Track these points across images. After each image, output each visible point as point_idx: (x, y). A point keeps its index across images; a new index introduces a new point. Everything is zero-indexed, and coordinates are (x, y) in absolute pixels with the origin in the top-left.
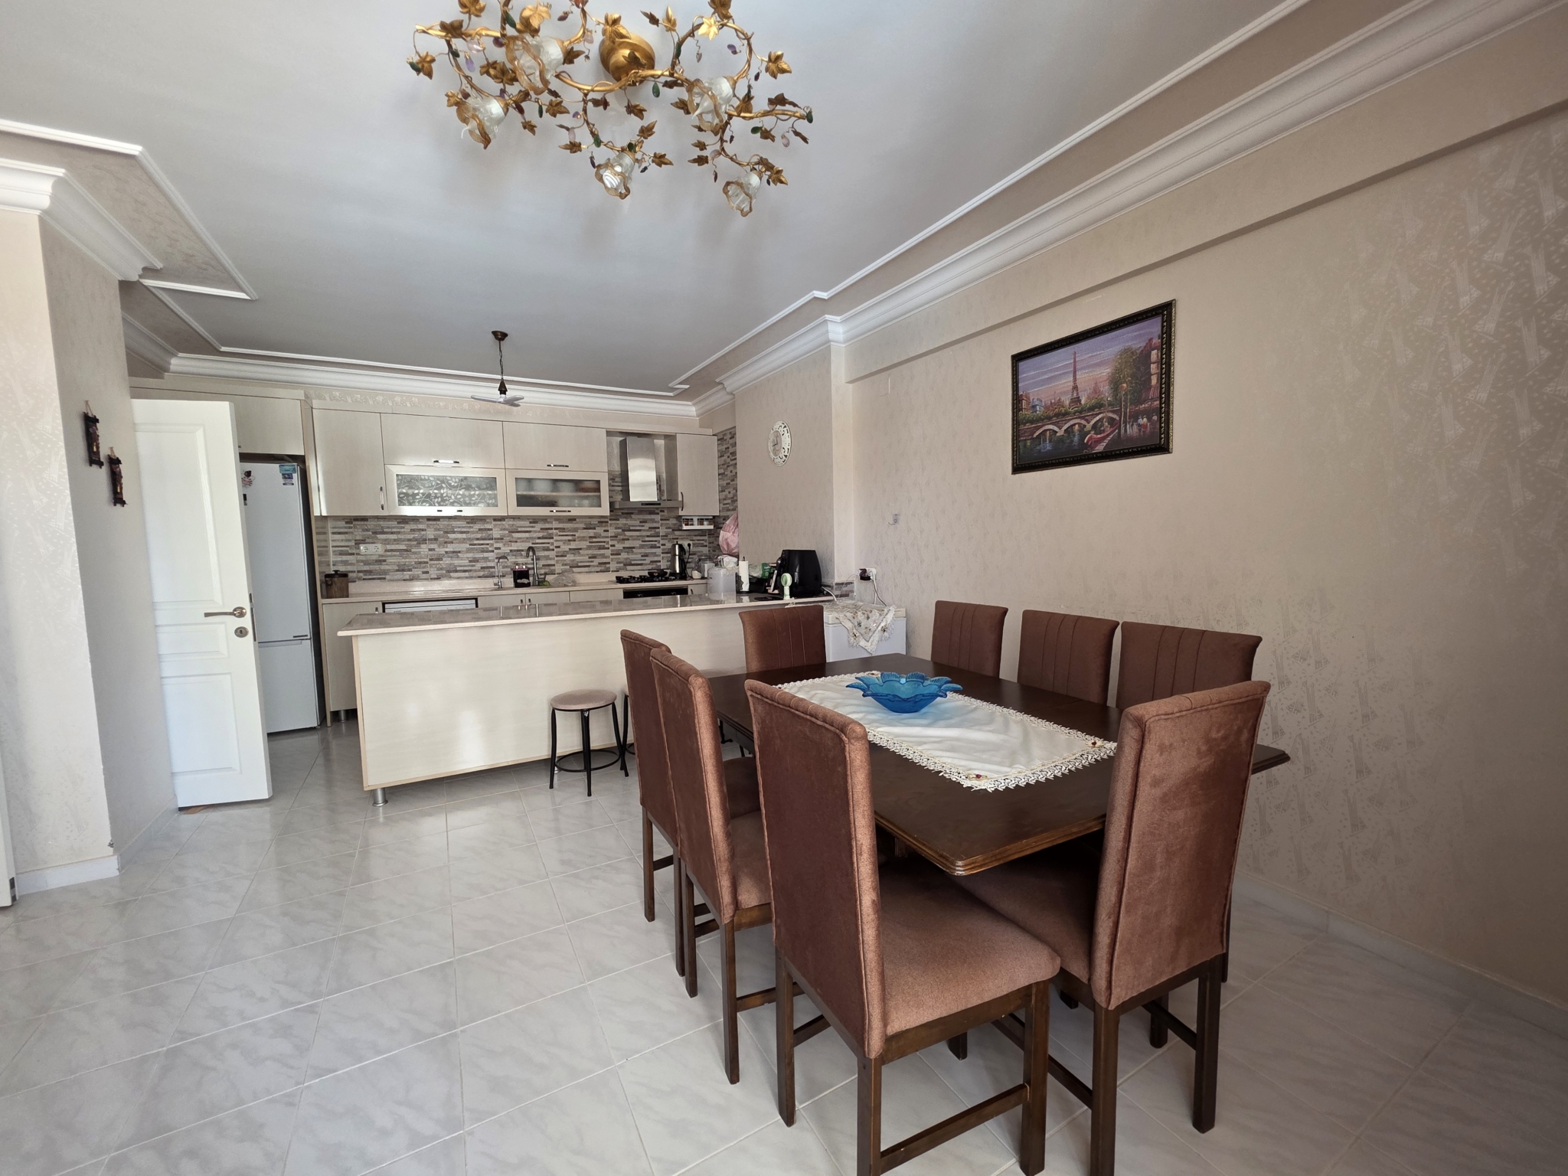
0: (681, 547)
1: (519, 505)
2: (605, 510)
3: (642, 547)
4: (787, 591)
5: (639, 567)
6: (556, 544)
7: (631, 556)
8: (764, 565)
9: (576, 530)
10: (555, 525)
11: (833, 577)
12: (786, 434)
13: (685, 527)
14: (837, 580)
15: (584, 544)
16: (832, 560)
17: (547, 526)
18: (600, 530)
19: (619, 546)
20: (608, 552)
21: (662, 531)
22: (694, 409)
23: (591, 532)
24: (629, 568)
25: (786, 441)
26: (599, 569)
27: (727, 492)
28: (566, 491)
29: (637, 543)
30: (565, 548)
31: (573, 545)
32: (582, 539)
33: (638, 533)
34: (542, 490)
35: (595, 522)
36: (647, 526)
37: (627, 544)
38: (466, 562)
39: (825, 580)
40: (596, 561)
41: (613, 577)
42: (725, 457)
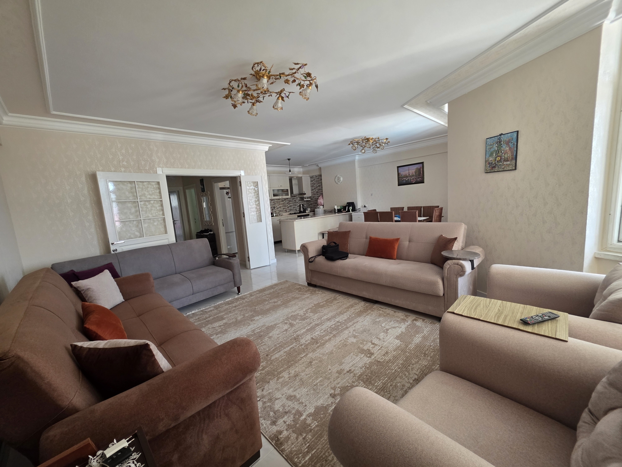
0: (303, 205)
1: (274, 196)
2: (289, 196)
3: (293, 205)
4: (351, 210)
5: (293, 211)
6: (276, 206)
7: (291, 208)
8: (340, 206)
9: (280, 202)
10: (276, 201)
11: (357, 207)
12: (341, 178)
13: (305, 200)
15: (282, 205)
16: (357, 204)
17: (274, 201)
18: (285, 202)
19: (289, 206)
20: (286, 207)
21: (297, 201)
23: (283, 202)
24: (291, 211)
25: (342, 179)
26: (285, 212)
27: (314, 190)
28: (280, 192)
29: (292, 205)
30: (278, 207)
31: (280, 206)
32: (281, 204)
33: (292, 202)
34: (276, 192)
35: (284, 199)
36: (294, 200)
37: (290, 205)
40: (284, 210)
41: (288, 213)
42: (314, 182)
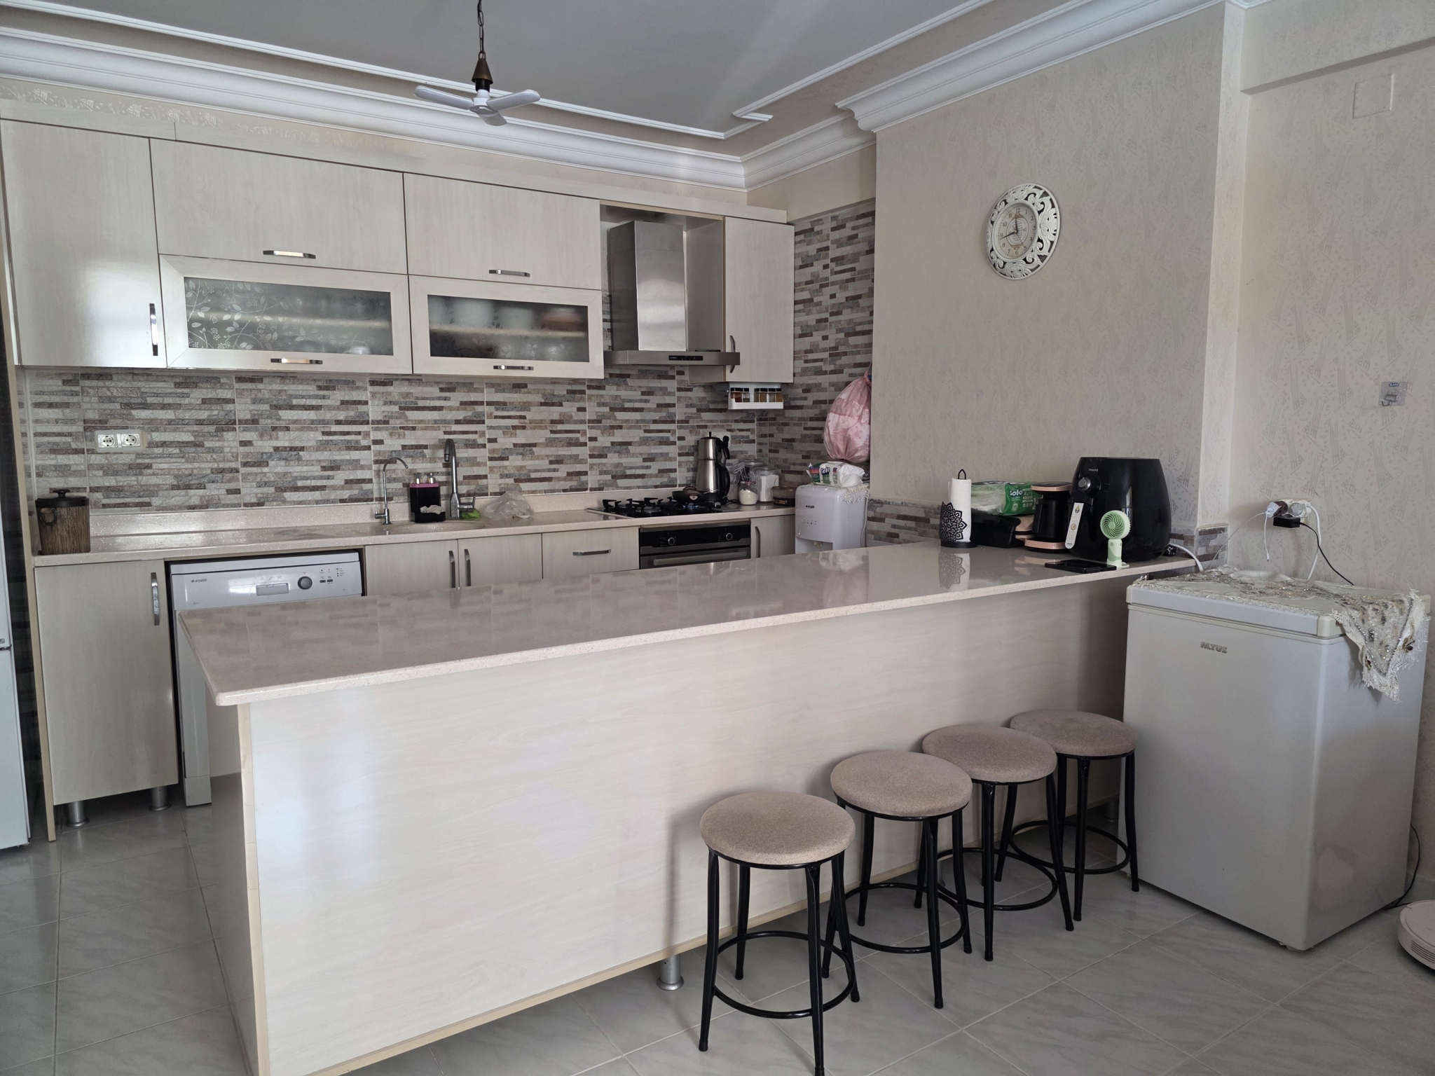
0: (721, 445)
1: (435, 351)
2: (594, 368)
3: (644, 441)
4: (1116, 547)
5: (639, 482)
6: (489, 434)
7: (625, 461)
8: (1009, 487)
9: (526, 406)
10: (488, 395)
11: (1192, 516)
12: (1049, 211)
13: (735, 405)
14: (1203, 521)
15: (541, 436)
16: (1189, 479)
17: (473, 397)
18: (569, 408)
19: (604, 441)
20: (583, 452)
21: (680, 412)
22: (741, 171)
23: (555, 412)
24: (621, 482)
25: (1049, 224)
26: (567, 485)
27: (817, 337)
28: (519, 325)
29: (635, 435)
30: (506, 442)
31: (521, 438)
32: (538, 424)
33: (637, 416)
34: (472, 323)
35: (561, 390)
36: (654, 401)
37: (619, 436)
38: (316, 470)
39: (1177, 524)
40: (563, 470)
41: (592, 499)
42: (817, 267)
